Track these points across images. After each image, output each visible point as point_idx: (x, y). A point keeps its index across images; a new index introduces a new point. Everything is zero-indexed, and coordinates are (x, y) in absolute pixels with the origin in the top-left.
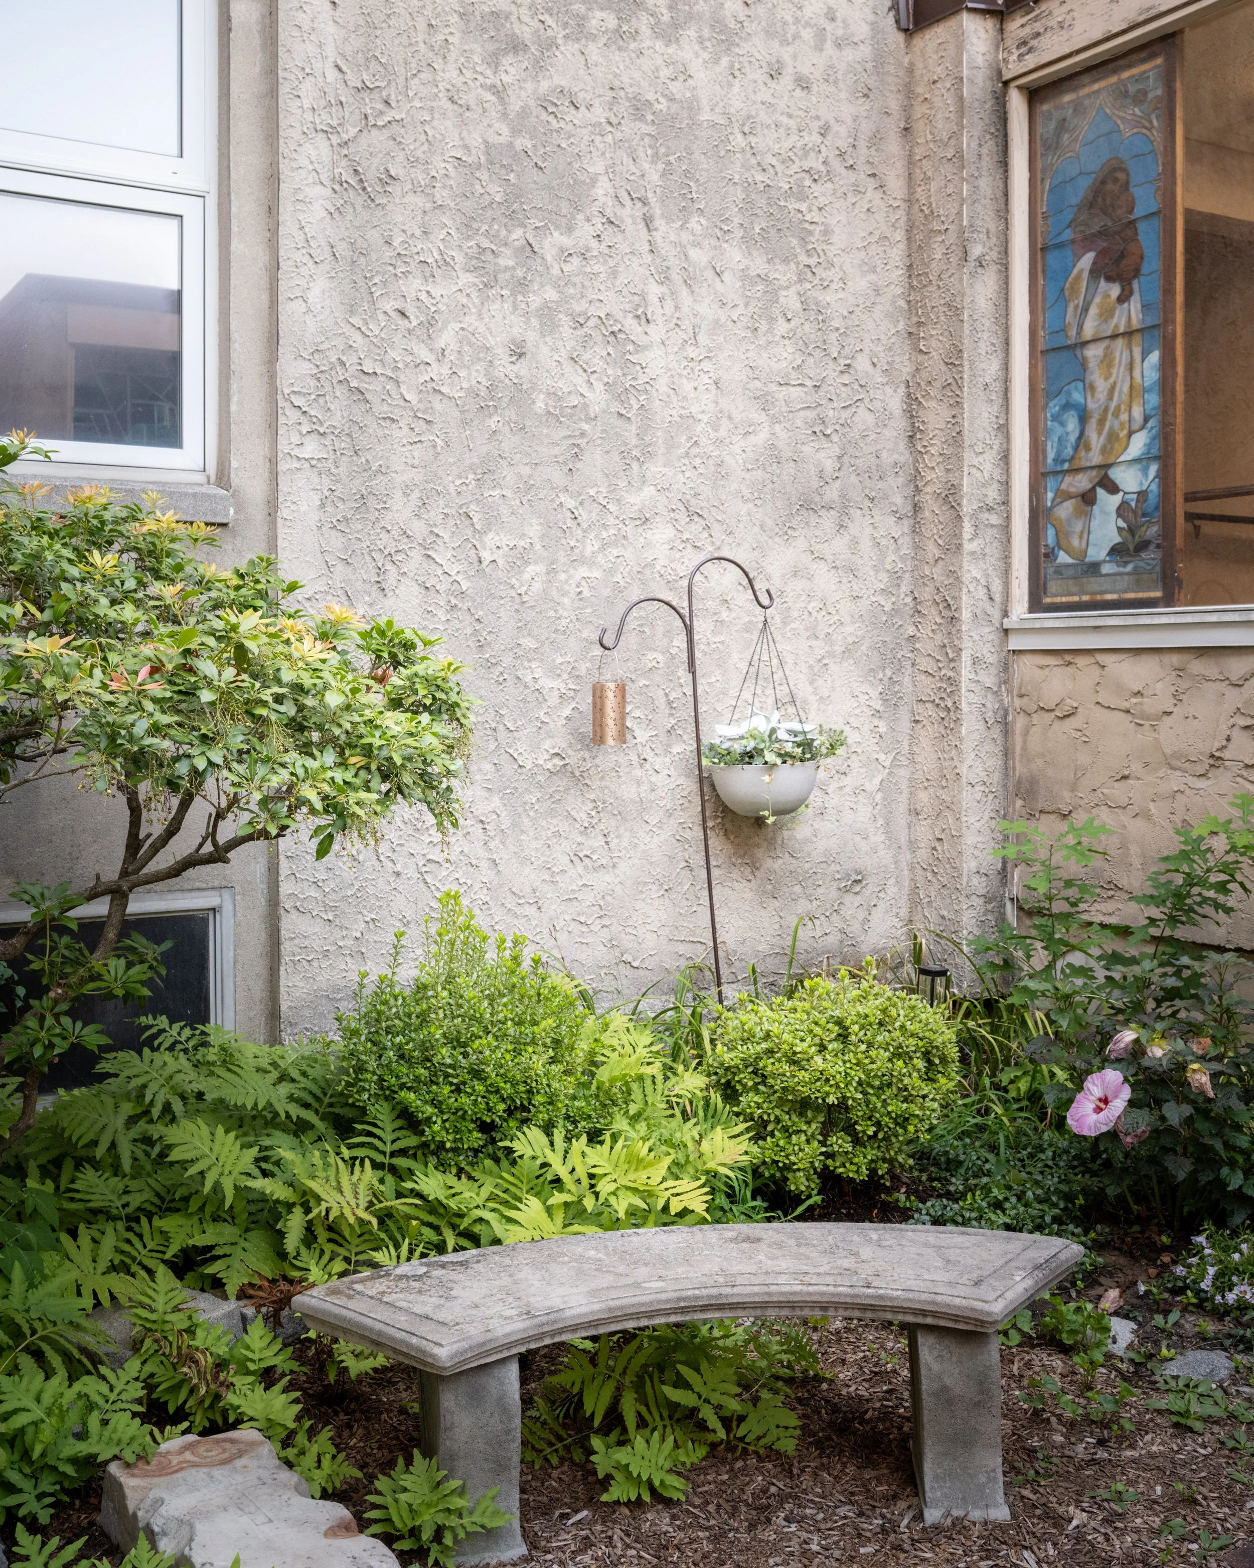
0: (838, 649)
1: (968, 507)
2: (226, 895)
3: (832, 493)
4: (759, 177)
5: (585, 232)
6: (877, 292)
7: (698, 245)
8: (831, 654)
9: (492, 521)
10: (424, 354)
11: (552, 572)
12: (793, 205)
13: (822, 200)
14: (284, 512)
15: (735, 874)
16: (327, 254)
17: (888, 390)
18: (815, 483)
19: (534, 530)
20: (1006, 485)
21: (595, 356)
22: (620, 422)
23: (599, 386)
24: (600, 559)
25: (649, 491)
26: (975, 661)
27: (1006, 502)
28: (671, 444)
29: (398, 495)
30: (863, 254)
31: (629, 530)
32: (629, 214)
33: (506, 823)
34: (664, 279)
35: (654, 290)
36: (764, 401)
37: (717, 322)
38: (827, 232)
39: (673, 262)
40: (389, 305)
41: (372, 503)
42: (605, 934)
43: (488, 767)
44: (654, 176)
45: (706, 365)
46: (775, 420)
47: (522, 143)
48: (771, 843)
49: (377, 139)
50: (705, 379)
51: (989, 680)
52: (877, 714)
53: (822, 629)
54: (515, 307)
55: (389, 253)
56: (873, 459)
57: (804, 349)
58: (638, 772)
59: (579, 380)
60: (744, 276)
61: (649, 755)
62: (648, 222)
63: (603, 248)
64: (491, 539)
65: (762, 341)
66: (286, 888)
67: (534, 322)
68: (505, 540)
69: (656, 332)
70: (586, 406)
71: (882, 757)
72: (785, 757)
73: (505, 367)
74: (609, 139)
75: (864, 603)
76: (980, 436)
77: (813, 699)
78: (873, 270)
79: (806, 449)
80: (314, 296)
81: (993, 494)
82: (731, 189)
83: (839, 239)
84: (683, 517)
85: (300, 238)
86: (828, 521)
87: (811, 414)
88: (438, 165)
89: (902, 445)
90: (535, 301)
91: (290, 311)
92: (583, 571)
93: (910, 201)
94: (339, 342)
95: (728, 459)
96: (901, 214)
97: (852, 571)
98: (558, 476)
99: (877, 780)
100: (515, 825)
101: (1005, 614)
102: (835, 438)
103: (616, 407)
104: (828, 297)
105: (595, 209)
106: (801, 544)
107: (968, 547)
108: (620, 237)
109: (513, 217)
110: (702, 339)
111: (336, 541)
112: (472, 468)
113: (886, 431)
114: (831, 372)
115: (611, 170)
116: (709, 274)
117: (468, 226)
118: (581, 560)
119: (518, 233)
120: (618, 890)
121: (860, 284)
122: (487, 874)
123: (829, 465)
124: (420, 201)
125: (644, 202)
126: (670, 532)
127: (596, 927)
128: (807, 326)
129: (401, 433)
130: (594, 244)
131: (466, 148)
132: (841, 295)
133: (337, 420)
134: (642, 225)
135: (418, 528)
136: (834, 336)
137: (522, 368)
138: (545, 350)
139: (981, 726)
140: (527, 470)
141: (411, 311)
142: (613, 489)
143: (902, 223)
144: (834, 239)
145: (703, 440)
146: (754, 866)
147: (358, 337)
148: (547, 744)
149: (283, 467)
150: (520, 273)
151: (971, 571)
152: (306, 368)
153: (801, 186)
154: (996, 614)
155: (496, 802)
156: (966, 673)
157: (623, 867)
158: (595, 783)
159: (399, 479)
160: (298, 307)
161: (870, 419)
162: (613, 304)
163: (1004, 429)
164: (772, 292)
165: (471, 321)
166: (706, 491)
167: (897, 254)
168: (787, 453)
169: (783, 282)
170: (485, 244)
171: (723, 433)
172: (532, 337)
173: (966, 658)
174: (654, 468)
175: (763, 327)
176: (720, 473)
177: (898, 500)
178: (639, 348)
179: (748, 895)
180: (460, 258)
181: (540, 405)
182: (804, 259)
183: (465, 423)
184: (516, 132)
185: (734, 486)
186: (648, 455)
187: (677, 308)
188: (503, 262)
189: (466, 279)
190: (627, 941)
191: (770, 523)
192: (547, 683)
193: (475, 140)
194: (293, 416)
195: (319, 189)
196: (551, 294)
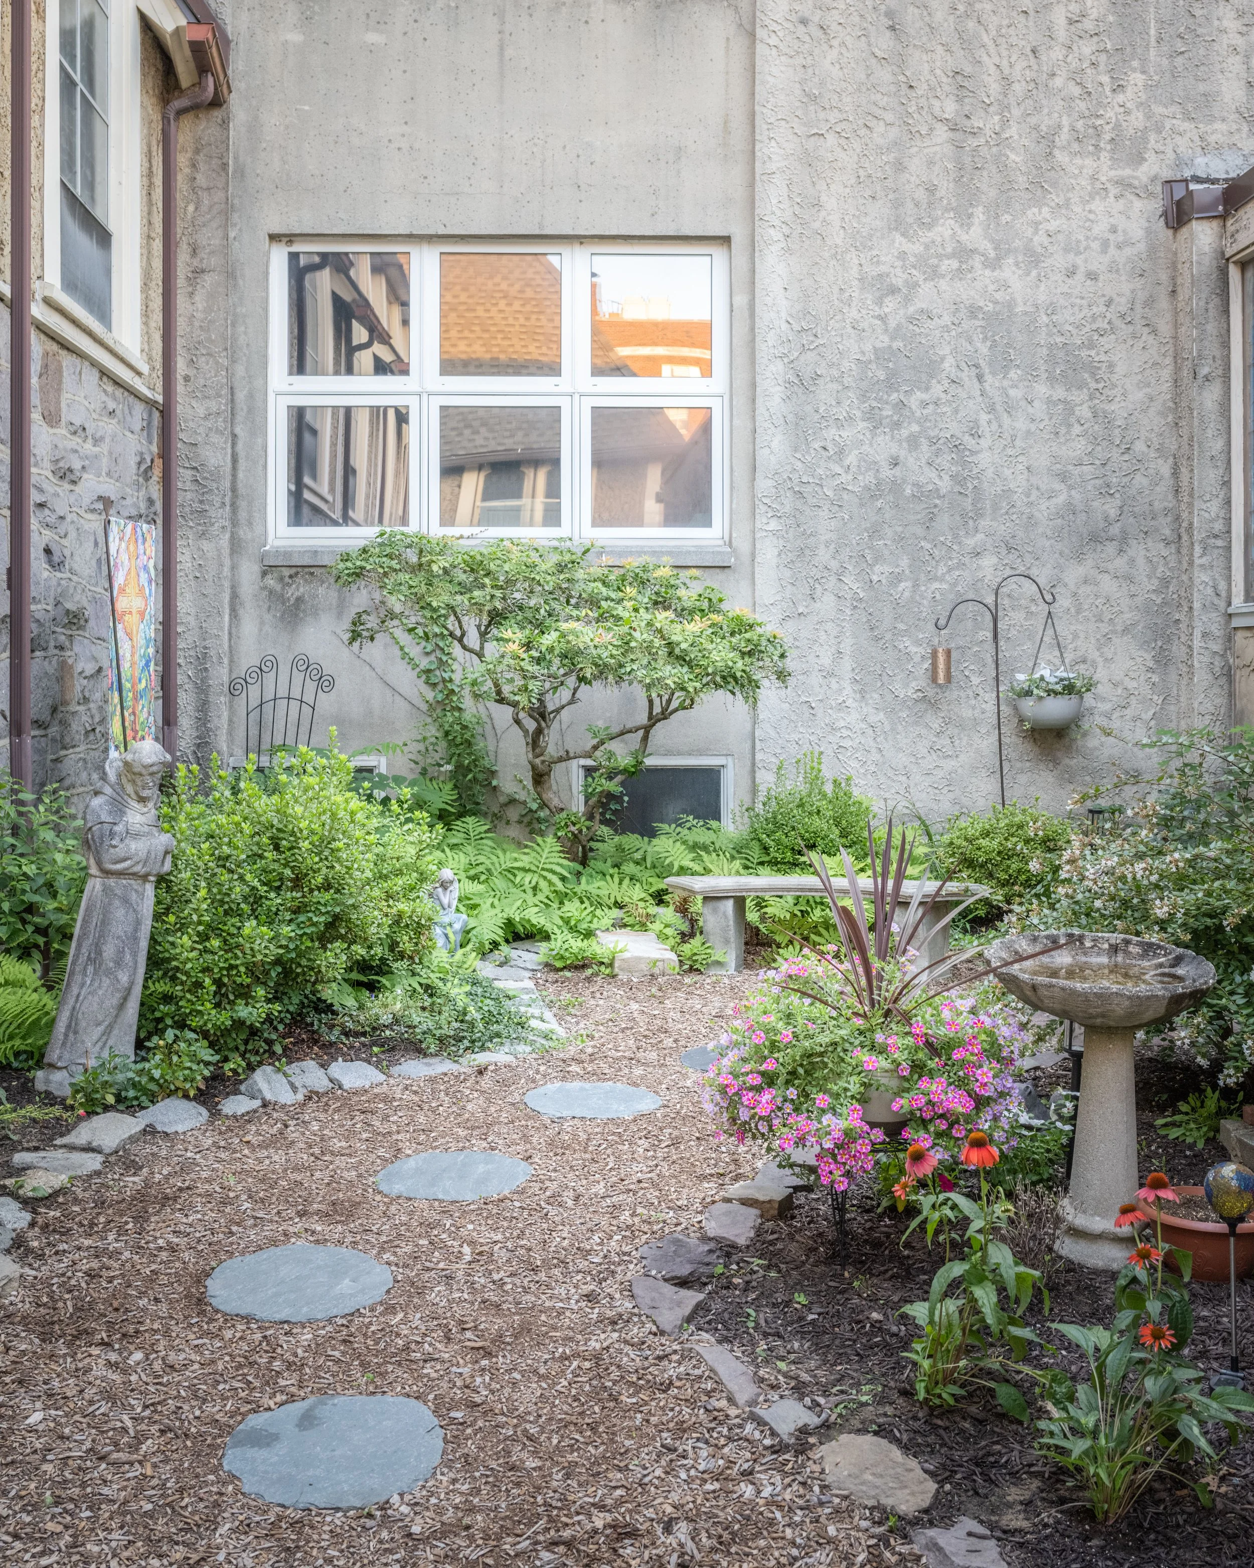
0: (1119, 628)
1: (1197, 536)
2: (730, 759)
3: (1115, 530)
4: (1059, 339)
5: (937, 390)
6: (1151, 399)
7: (1016, 387)
8: (1114, 632)
9: (878, 558)
10: (838, 470)
11: (916, 586)
12: (1084, 353)
13: (1107, 347)
14: (758, 559)
15: (1042, 766)
16: (782, 421)
17: (1160, 461)
18: (1102, 525)
19: (905, 562)
20: (1228, 520)
21: (944, 461)
22: (960, 497)
23: (946, 478)
24: (947, 577)
25: (980, 536)
26: (1205, 635)
27: (1229, 532)
28: (995, 507)
29: (822, 547)
30: (1139, 377)
31: (967, 560)
32: (967, 376)
33: (887, 727)
34: (991, 409)
35: (984, 417)
36: (1063, 477)
37: (1028, 432)
38: (1111, 366)
39: (997, 399)
40: (817, 445)
41: (807, 552)
42: (951, 796)
43: (876, 696)
44: (984, 349)
45: (1020, 459)
46: (1071, 487)
47: (896, 345)
48: (1068, 749)
49: (810, 356)
50: (1020, 467)
51: (1217, 647)
52: (1150, 670)
53: (1107, 616)
54: (893, 437)
55: (817, 417)
56: (1147, 506)
57: (1095, 441)
58: (973, 702)
59: (933, 475)
60: (1049, 401)
61: (981, 692)
62: (980, 378)
63: (949, 397)
64: (878, 568)
65: (1062, 440)
66: (759, 756)
67: (905, 445)
68: (887, 569)
69: (985, 443)
70: (937, 490)
71: (1155, 697)
72: (1050, 692)
73: (887, 472)
74: (953, 333)
75: (1139, 600)
76: (1208, 489)
77: (1100, 660)
78: (1148, 385)
79: (1095, 504)
80: (775, 444)
81: (1218, 526)
82: (1039, 349)
83: (1120, 369)
84: (1004, 551)
85: (767, 414)
86: (1111, 548)
87: (1098, 482)
88: (846, 365)
89: (1170, 497)
90: (905, 433)
91: (763, 454)
92: (937, 585)
93: (1175, 338)
94: (789, 468)
95: (1036, 514)
96: (1170, 346)
97: (1130, 579)
98: (920, 531)
99: (1151, 713)
100: (893, 729)
101: (1229, 604)
102: (1117, 495)
103: (957, 488)
104: (1113, 407)
105: (943, 375)
106: (1090, 563)
107: (1198, 562)
108: (960, 390)
109: (891, 385)
110: (1018, 443)
111: (788, 573)
112: (866, 530)
113: (1158, 489)
114: (1115, 454)
115: (955, 351)
116: (1023, 403)
117: (864, 397)
118: (936, 579)
119: (895, 395)
120: (960, 771)
121: (1139, 396)
122: (875, 756)
123: (1113, 513)
124: (835, 386)
125: (976, 366)
126: (994, 560)
127: (945, 791)
128: (1096, 427)
129: (824, 514)
130: (943, 396)
131: (863, 353)
132: (1123, 404)
133: (788, 509)
134: (975, 380)
135: (834, 565)
136: (1117, 431)
137: (897, 471)
138: (911, 460)
139: (1210, 677)
140: (900, 529)
141: (830, 446)
142: (956, 536)
143: (1171, 352)
144: (1117, 369)
145: (1019, 504)
146: (1056, 762)
147: (799, 464)
148: (914, 684)
149: (758, 535)
150: (895, 418)
151: (1201, 577)
152: (770, 483)
153: (1090, 340)
154: (1222, 604)
155: (881, 715)
156: (1197, 643)
157: (962, 757)
158: (944, 707)
159: (823, 538)
160: (766, 451)
161: (1145, 482)
162: (954, 428)
163: (1227, 484)
164: (1069, 408)
165: (866, 448)
166: (1020, 534)
167: (1166, 373)
168: (1079, 507)
169: (1078, 401)
170: (874, 404)
171: (1033, 498)
172: (903, 453)
173: (1197, 633)
174: (984, 523)
175: (1063, 430)
176: (1031, 522)
177: (1167, 532)
178: (973, 453)
179: (1051, 780)
180: (858, 414)
181: (908, 491)
182: (1093, 385)
183: (862, 505)
184: (893, 338)
185: (1040, 530)
186: (979, 514)
187: (1000, 426)
188: (885, 413)
189: (862, 425)
190: (965, 801)
191: (1067, 551)
192: (913, 649)
193: (868, 347)
194: (763, 508)
195: (778, 388)
196: (915, 428)
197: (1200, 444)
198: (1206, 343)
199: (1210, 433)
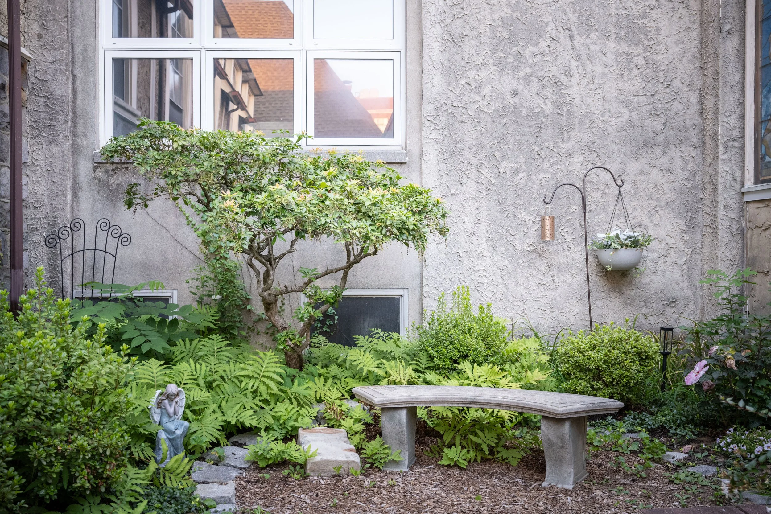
0: (663, 204)
1: (721, 140)
2: (406, 291)
3: (660, 139)
4: (624, 12)
5: (543, 45)
6: (684, 52)
7: (595, 43)
8: (660, 206)
9: (504, 157)
10: (477, 98)
11: (529, 175)
12: (640, 21)
13: (655, 17)
14: (424, 158)
15: (612, 295)
16: (440, 66)
17: (690, 93)
18: (652, 135)
19: (522, 160)
20: (743, 129)
21: (548, 92)
22: (558, 117)
23: (549, 103)
24: (550, 170)
25: (572, 143)
26: (726, 207)
27: (743, 137)
28: (582, 124)
29: (467, 149)
30: (677, 37)
31: (563, 158)
32: (563, 36)
33: (510, 270)
34: (579, 58)
35: (574, 64)
36: (626, 104)
37: (603, 74)
38: (658, 30)
39: (583, 52)
40: (463, 81)
41: (457, 153)
42: (553, 315)
43: (503, 249)
44: (574, 19)
45: (598, 91)
46: (631, 111)
47: (517, 14)
48: (629, 284)
49: (459, 22)
50: (598, 97)
51: (734, 215)
52: (683, 231)
53: (655, 196)
54: (514, 77)
55: (463, 63)
56: (681, 123)
57: (647, 80)
58: (567, 253)
59: (541, 102)
60: (617, 53)
61: (572, 246)
62: (571, 37)
63: (551, 50)
64: (504, 164)
65: (626, 79)
66: (425, 289)
67: (522, 81)
68: (510, 164)
69: (574, 80)
70: (544, 112)
71: (687, 250)
72: (623, 245)
73: (509, 100)
74: (554, 7)
75: (676, 185)
76: (728, 108)
77: (650, 225)
78: (683, 43)
79: (647, 122)
80: (435, 81)
81: (736, 133)
82: (610, 19)
83: (664, 32)
84: (587, 152)
85: (430, 61)
86: (658, 151)
87: (649, 107)
88: (482, 27)
89: (697, 117)
90: (522, 74)
91: (427, 88)
92: (543, 175)
93: (701, 10)
94: (444, 97)
95: (609, 128)
96: (698, 17)
97: (670, 171)
98: (532, 139)
99: (684, 260)
100: (514, 271)
101: (743, 186)
102: (662, 116)
103: (557, 111)
104: (659, 57)
105: (547, 36)
106: (644, 160)
107: (721, 157)
108: (558, 45)
109: (512, 43)
110: (596, 81)
111: (444, 167)
112: (496, 138)
113: (689, 111)
114: (660, 88)
115: (554, 20)
116: (600, 55)
117: (494, 49)
118: (542, 171)
119: (515, 48)
120: (558, 298)
121: (675, 50)
122: (502, 289)
123: (659, 127)
124: (475, 42)
125: (569, 30)
126: (581, 158)
127: (548, 312)
128: (648, 71)
129: (468, 127)
130: (547, 49)
131: (494, 20)
132: (665, 55)
133: (444, 124)
134: (568, 39)
135: (475, 161)
136: (661, 73)
137: (516, 99)
138: (526, 92)
139: (729, 235)
140: (519, 138)
141: (472, 83)
142: (556, 142)
143: (698, 21)
144: (662, 32)
145: (597, 121)
146: (621, 293)
147: (452, 94)
148: (527, 241)
149: (424, 142)
150: (515, 64)
151: (723, 168)
152: (432, 107)
153: (644, 12)
154: (738, 186)
155: (506, 262)
156: (720, 212)
157: (560, 289)
158: (548, 256)
159: (467, 144)
160: (430, 85)
161: (680, 107)
162: (555, 71)
163: (742, 104)
164: (630, 58)
165: (496, 84)
166: (598, 141)
167: (695, 35)
168: (637, 123)
169: (636, 53)
170: (501, 54)
171: (606, 118)
172: (520, 87)
173: (721, 206)
174: (574, 134)
175: (626, 73)
176: (605, 133)
177: (695, 140)
178: (567, 87)
179: (618, 304)
180: (491, 61)
181: (524, 112)
182: (646, 43)
183: (493, 122)
184: (513, 11)
185: (611, 139)
186: (571, 128)
187: (585, 70)
188: (508, 60)
189: (493, 69)
190: (562, 318)
191: (629, 153)
192: (527, 218)
193: (497, 16)
194: (428, 124)
195: (437, 44)
196: (528, 70)
197: (724, 77)
198: (728, 8)
199: (730, 70)
